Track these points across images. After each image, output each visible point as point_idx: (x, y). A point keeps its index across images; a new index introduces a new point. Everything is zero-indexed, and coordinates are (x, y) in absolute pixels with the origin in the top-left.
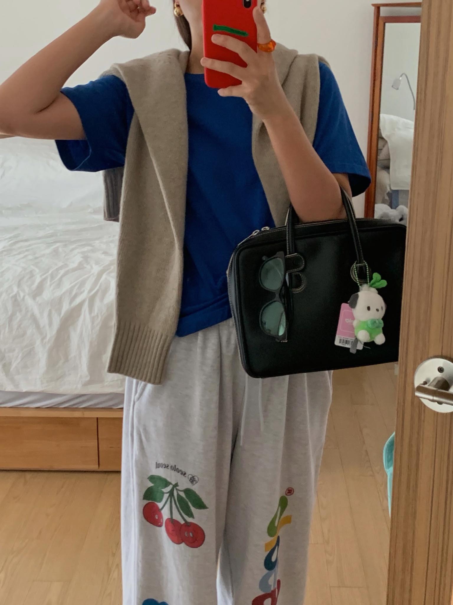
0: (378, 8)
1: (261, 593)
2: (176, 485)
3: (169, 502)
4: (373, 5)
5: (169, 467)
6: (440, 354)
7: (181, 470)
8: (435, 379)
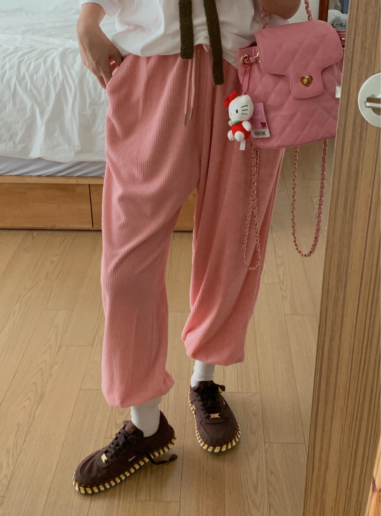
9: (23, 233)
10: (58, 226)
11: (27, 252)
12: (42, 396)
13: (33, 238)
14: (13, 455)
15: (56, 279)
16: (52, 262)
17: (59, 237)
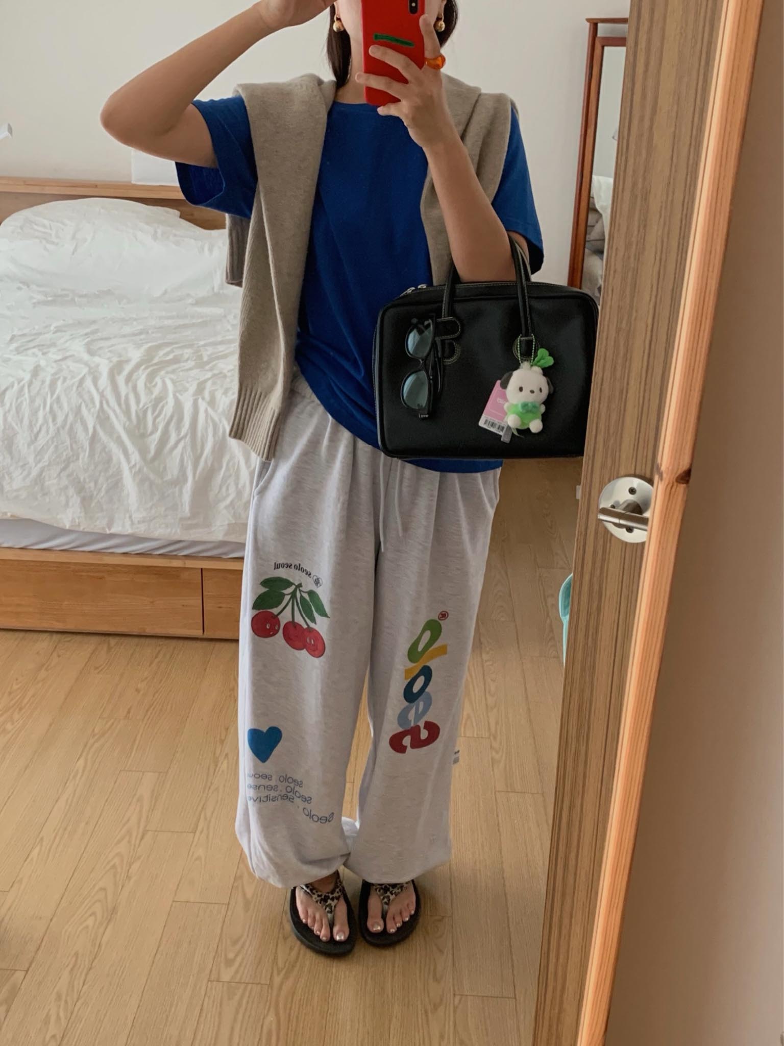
0: (594, 24)
1: (400, 730)
2: (300, 585)
3: (290, 604)
4: (588, 20)
5: (293, 566)
6: (633, 472)
7: (306, 570)
8: (625, 502)
9: (94, 640)
10: (149, 631)
11: (98, 673)
12: (114, 910)
13: (109, 649)
14: (66, 1002)
15: (143, 720)
16: (138, 690)
17: (149, 649)
